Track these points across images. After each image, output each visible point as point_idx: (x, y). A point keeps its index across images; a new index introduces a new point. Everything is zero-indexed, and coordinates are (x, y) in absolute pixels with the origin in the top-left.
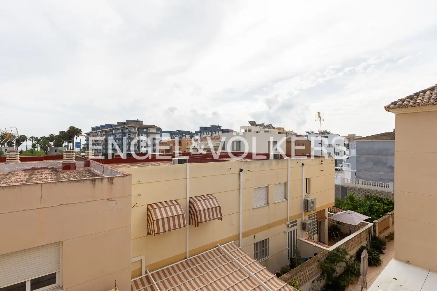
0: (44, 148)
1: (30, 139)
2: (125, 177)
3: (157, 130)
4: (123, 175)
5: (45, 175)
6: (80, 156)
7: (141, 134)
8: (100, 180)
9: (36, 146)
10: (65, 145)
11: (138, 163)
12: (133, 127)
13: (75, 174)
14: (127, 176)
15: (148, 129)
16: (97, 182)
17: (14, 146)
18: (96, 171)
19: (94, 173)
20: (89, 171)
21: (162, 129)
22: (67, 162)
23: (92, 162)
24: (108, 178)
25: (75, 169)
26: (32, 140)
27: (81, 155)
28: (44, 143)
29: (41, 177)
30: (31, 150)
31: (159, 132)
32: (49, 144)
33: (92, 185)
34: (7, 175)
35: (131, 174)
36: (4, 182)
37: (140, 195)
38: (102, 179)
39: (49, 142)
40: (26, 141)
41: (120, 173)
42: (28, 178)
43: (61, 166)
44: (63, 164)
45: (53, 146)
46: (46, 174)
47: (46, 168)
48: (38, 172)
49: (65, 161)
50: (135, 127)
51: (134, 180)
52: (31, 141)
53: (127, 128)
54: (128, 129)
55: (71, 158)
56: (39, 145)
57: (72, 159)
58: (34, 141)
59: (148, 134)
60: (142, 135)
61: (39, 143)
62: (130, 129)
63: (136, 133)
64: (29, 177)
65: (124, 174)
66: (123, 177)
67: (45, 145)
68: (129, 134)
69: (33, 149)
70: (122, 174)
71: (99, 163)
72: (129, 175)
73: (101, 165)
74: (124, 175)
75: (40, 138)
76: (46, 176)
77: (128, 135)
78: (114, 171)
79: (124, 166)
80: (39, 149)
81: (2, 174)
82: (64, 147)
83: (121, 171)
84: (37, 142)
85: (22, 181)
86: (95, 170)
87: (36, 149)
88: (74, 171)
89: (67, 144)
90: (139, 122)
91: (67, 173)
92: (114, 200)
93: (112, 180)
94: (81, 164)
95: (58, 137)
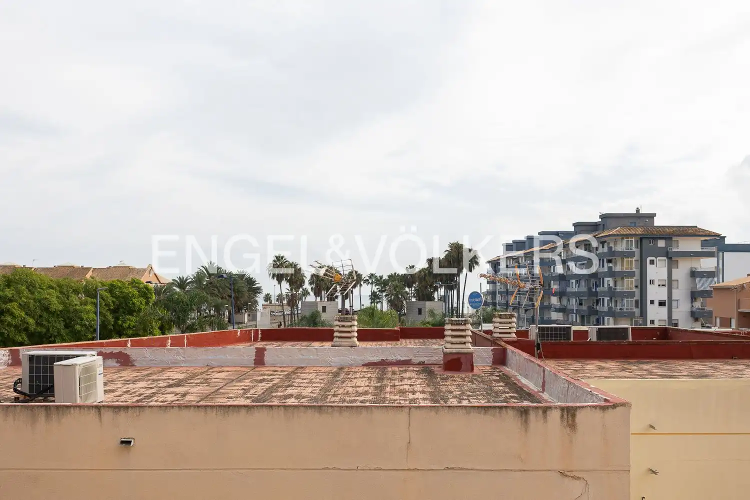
0: (395, 304)
1: (368, 280)
2: (610, 410)
3: (704, 244)
4: (603, 404)
5: (409, 382)
6: (480, 331)
7: (649, 259)
8: (540, 412)
9: (379, 298)
10: (439, 296)
11: (643, 363)
12: (623, 236)
13: (474, 386)
14: (615, 406)
15: (674, 239)
16: (532, 415)
17: (337, 297)
18: (524, 381)
19: (519, 387)
20: (506, 379)
21: (724, 237)
22: (454, 351)
23: (513, 352)
24: (562, 409)
25: (472, 370)
26: (372, 283)
27: (483, 329)
28: (395, 290)
29: (401, 387)
30: (370, 308)
31: (714, 249)
32: (406, 292)
33: (519, 423)
34: (336, 375)
35: (628, 403)
36: (335, 392)
37: (655, 472)
38: (546, 410)
39: (404, 289)
40: (361, 285)
41: (593, 395)
42: (376, 387)
43: (439, 358)
44: (445, 354)
45: (414, 300)
46: (410, 379)
47: (407, 363)
48: (394, 373)
49: (449, 345)
50: (628, 236)
51: (637, 423)
52: (370, 286)
53: (604, 239)
54: (606, 245)
55: (463, 340)
56: (386, 296)
57: (465, 343)
58: (376, 286)
59: (673, 259)
60: (652, 262)
61: (384, 291)
62: (612, 245)
63: (632, 255)
64: (379, 384)
65: (606, 400)
66: (603, 408)
67: (397, 295)
68: (609, 261)
69: (373, 304)
70: (600, 400)
71: (532, 359)
72: (623, 405)
73: (539, 366)
74: (608, 404)
75: (387, 278)
76: (411, 385)
77: (606, 264)
78: (575, 386)
79: (601, 369)
80: (385, 306)
81: (329, 373)
82: (436, 300)
83: (596, 389)
84: (382, 288)
85: (366, 393)
86: (519, 377)
87: (379, 306)
88: (471, 375)
89: (443, 294)
90: (642, 219)
91: (455, 381)
92: (579, 478)
93: (574, 416)
94: (485, 355)
95: (425, 275)
